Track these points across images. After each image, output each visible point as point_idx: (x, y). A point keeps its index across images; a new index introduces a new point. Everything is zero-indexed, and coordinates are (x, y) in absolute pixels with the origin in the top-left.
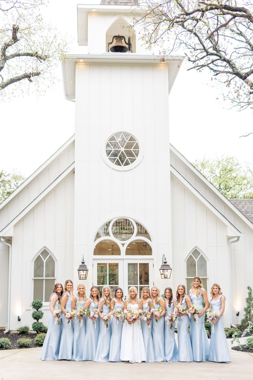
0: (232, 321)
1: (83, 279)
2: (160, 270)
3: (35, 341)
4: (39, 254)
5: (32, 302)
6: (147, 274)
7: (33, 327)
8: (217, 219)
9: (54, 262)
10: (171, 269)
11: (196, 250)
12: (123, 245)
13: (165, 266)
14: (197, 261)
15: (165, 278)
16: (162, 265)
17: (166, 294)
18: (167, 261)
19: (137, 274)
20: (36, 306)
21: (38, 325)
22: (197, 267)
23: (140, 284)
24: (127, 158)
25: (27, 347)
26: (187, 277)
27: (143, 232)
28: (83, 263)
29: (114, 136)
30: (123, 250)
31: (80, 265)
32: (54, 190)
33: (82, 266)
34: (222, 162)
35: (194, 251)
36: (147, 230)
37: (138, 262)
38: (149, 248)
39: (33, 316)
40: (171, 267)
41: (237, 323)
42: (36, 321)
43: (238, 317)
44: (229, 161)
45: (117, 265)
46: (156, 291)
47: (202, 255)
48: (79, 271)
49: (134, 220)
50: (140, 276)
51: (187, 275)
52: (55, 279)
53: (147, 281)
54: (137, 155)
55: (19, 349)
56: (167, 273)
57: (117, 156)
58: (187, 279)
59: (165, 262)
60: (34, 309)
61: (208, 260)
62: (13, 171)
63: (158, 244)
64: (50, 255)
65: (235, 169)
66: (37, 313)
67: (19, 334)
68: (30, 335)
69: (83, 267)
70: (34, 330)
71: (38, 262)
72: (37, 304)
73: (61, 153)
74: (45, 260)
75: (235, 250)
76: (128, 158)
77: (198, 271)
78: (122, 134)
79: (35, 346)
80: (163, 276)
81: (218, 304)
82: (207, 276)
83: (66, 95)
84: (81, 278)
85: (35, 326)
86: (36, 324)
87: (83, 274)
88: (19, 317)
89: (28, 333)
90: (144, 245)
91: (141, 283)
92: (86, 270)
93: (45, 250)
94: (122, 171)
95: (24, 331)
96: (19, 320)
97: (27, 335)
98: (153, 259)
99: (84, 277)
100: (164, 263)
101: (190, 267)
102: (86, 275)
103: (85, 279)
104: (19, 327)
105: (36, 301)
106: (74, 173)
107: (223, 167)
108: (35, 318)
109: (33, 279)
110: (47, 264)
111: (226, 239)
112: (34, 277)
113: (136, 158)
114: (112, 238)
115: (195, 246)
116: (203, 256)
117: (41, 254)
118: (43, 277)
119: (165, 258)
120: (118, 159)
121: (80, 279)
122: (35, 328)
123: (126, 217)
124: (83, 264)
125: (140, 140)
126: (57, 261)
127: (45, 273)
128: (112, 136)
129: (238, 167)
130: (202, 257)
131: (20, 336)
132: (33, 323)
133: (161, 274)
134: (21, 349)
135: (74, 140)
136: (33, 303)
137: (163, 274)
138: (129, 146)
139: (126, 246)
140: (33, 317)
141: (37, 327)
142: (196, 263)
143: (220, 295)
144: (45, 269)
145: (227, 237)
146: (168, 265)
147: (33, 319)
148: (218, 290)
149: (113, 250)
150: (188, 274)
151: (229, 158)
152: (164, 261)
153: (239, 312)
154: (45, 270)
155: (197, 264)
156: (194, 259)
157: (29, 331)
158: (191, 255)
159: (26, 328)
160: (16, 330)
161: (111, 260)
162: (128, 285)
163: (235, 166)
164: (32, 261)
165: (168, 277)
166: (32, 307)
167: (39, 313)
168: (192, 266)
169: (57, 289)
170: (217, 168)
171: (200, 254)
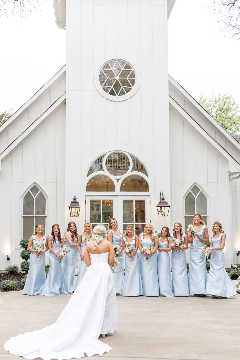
0: (233, 261)
1: (75, 216)
2: (157, 207)
3: (21, 282)
4: (29, 190)
5: (20, 241)
6: (143, 212)
7: (22, 267)
8: (219, 154)
9: (45, 199)
10: (169, 206)
11: (195, 186)
12: (118, 180)
13: (163, 203)
14: (197, 198)
15: (162, 215)
16: (160, 202)
17: (162, 232)
18: (164, 198)
19: (133, 213)
20: (25, 245)
21: (27, 265)
22: (197, 204)
23: (135, 222)
24: (122, 87)
25: (13, 289)
26: (186, 214)
27: (139, 167)
28: (75, 199)
29: (108, 63)
30: (118, 186)
31: (72, 202)
32: (44, 122)
33: (73, 203)
34: (218, 102)
35: (193, 188)
36: (143, 165)
37: (134, 199)
38: (146, 184)
39: (22, 255)
40: (169, 204)
41: (237, 263)
42: (24, 260)
43: (238, 256)
44: (226, 100)
45: (111, 202)
46: (150, 228)
47: (201, 192)
48: (70, 208)
49: (130, 154)
50: (136, 214)
51: (186, 213)
52: (45, 217)
53: (143, 219)
54: (133, 85)
55: (3, 291)
56: (165, 210)
57: (112, 85)
58: (185, 217)
59: (163, 198)
60: (22, 248)
61: (209, 197)
62: (10, 111)
63: (155, 180)
64: (41, 192)
65: (232, 108)
66: (25, 252)
67: (8, 274)
68: (19, 275)
69: (75, 204)
70: (22, 270)
71: (28, 199)
72: (26, 243)
73: (52, 84)
74: (35, 196)
75: (235, 187)
76: (124, 87)
77: (197, 209)
78: (116, 61)
79: (21, 288)
80: (160, 213)
81: (219, 242)
82: (206, 214)
83: (57, 23)
84: (72, 215)
85: (24, 266)
86: (25, 264)
87: (75, 211)
88: (7, 256)
89: (17, 273)
90: (140, 181)
91: (137, 221)
92: (78, 207)
93: (35, 186)
94: (117, 102)
95: (12, 271)
96: (8, 259)
97: (16, 274)
98: (150, 195)
99: (76, 214)
100: (161, 200)
101: (189, 204)
102: (77, 212)
103: (77, 217)
104: (8, 267)
105: (24, 240)
106: (65, 104)
107: (219, 106)
108: (24, 258)
109: (22, 216)
110: (37, 201)
111: (227, 175)
112: (23, 215)
113: (132, 87)
114: (106, 173)
115: (195, 182)
116: (203, 192)
117: (30, 190)
118: (33, 214)
119: (163, 195)
120: (112, 89)
121: (71, 217)
122: (24, 269)
123: (121, 151)
124: (74, 201)
125: (136, 68)
126: (47, 197)
127: (35, 210)
128: (107, 63)
129: (234, 107)
130: (202, 194)
131: (9, 276)
132: (21, 263)
133: (159, 212)
134: (5, 292)
135: (65, 71)
136: (22, 241)
137: (160, 212)
138: (124, 74)
139: (120, 182)
140: (21, 257)
141: (26, 267)
142: (195, 200)
143: (221, 233)
144: (35, 205)
145: (228, 172)
146: (166, 201)
147: (21, 258)
148: (218, 228)
149: (107, 187)
150: (187, 211)
151: (225, 98)
152: (161, 198)
153: (239, 252)
154: (35, 207)
155: (197, 201)
156: (193, 195)
157: (18, 271)
158: (190, 192)
159: (16, 268)
160: (5, 269)
161: (105, 196)
162: (123, 223)
163: (232, 106)
164: (21, 197)
165: (166, 215)
166: (20, 246)
167: (27, 252)
168: (191, 203)
169: (71, 227)
170: (214, 108)
171: (199, 190)
